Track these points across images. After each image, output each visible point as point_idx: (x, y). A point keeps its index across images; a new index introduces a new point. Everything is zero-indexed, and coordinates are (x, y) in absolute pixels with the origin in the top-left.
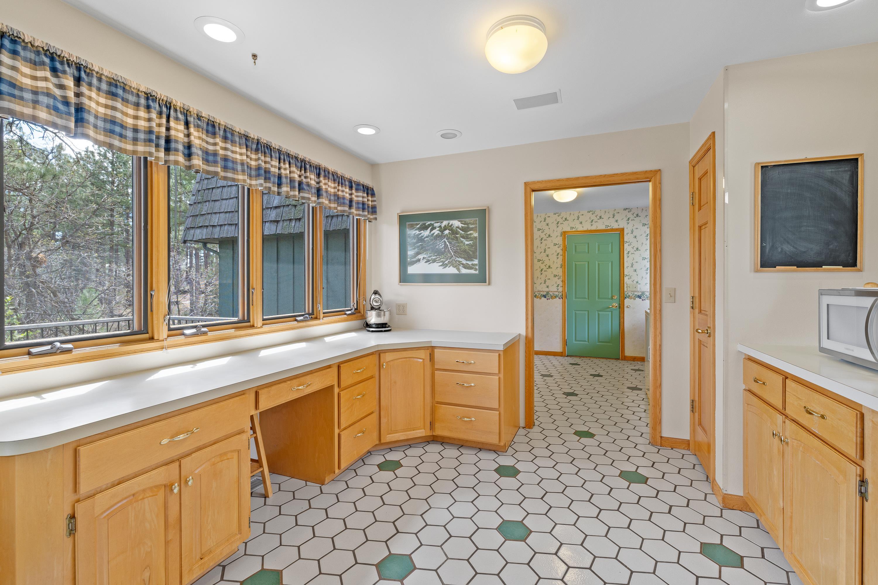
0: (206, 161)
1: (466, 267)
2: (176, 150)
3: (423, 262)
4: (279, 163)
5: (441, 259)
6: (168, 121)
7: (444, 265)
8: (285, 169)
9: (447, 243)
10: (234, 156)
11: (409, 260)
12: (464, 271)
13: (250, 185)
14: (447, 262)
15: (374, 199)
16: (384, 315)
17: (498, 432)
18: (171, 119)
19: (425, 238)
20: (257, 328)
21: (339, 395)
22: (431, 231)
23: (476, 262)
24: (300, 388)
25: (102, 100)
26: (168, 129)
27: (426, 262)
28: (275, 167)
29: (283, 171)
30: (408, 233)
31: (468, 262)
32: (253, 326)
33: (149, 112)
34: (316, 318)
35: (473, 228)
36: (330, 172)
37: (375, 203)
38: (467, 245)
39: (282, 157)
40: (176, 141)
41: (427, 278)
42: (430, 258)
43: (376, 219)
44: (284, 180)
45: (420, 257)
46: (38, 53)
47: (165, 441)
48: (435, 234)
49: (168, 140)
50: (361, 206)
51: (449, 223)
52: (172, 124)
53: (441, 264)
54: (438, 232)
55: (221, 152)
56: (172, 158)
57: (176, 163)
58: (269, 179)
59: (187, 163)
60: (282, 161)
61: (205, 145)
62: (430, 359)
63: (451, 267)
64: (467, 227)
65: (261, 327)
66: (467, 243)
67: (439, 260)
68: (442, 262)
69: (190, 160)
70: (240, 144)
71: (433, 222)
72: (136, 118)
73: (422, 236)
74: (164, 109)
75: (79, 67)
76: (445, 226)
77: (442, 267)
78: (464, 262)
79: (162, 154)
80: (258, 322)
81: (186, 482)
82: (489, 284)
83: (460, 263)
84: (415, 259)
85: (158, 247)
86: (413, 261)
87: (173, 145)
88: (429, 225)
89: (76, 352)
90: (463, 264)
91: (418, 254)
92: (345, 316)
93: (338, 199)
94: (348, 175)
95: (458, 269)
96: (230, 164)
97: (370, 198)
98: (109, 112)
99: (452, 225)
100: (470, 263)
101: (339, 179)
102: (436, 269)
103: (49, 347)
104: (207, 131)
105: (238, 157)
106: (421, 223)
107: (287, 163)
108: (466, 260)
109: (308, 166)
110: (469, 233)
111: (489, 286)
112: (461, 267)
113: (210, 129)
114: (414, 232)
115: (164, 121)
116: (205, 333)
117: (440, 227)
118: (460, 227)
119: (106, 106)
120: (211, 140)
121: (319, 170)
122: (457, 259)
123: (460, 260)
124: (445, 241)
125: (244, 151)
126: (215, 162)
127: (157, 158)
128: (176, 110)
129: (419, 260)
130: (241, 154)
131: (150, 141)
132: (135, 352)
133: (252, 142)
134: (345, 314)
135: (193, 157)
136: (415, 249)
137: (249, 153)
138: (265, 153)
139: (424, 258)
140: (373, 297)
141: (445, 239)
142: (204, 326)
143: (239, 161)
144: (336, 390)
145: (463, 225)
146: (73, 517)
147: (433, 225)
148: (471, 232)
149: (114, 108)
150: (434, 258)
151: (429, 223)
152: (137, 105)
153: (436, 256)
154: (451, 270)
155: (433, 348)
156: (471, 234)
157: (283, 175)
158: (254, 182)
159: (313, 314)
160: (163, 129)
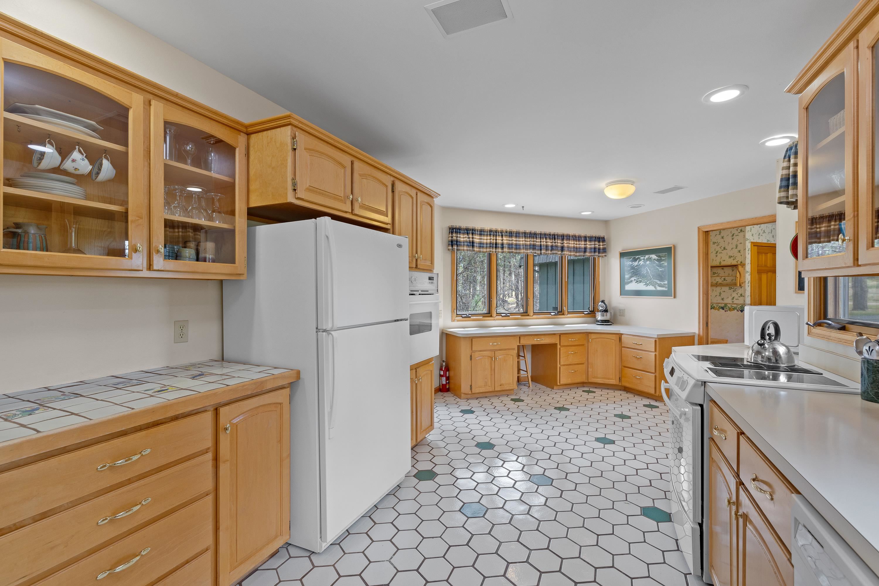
0: (509, 248)
1: (660, 286)
2: (499, 247)
3: (634, 282)
4: (541, 239)
5: (644, 280)
6: (496, 237)
7: (647, 285)
8: (543, 242)
9: (648, 270)
10: (520, 242)
11: (626, 281)
12: (659, 288)
13: (527, 253)
14: (648, 282)
15: (605, 243)
16: (606, 315)
17: (654, 386)
18: (497, 236)
19: (635, 267)
20: (530, 316)
21: (560, 348)
22: (639, 262)
23: (666, 282)
24: (538, 339)
25: (478, 237)
26: (496, 240)
27: (636, 282)
28: (539, 242)
29: (542, 243)
30: (625, 264)
31: (661, 283)
32: (528, 315)
33: (490, 236)
34: (563, 314)
35: (664, 259)
36: (571, 236)
37: (605, 246)
38: (660, 271)
39: (542, 236)
40: (499, 244)
41: (638, 293)
42: (638, 280)
43: (605, 256)
44: (543, 247)
45: (633, 279)
46: (464, 230)
47: (491, 344)
48: (641, 264)
49: (496, 244)
50: (593, 250)
51: (649, 257)
52: (497, 238)
53: (645, 283)
54: (643, 263)
55: (514, 242)
56: (497, 250)
57: (499, 252)
58: (535, 248)
59: (502, 251)
60: (542, 238)
61: (508, 242)
62: (620, 341)
63: (651, 286)
64: (660, 259)
65: (532, 316)
66: (660, 269)
67: (643, 281)
68: (645, 282)
69: (503, 249)
70: (522, 237)
71: (639, 256)
72: (487, 239)
73: (634, 266)
74: (495, 233)
75: (473, 230)
76: (647, 258)
77: (645, 286)
78: (659, 282)
79: (494, 250)
80: (531, 314)
81: (496, 359)
82: (675, 297)
83: (656, 283)
84: (629, 281)
85: (493, 283)
86: (629, 282)
87: (497, 246)
88: (638, 258)
89: (472, 318)
90: (658, 284)
91: (631, 277)
92: (584, 315)
93: (576, 249)
94: (583, 234)
95: (655, 287)
96: (518, 247)
97: (601, 244)
98: (480, 240)
99: (651, 258)
100: (662, 283)
101: (577, 238)
102: (641, 287)
103: (466, 315)
104: (509, 236)
105: (521, 242)
106: (633, 257)
107: (544, 238)
108: (660, 281)
109: (556, 237)
110: (661, 263)
111: (675, 299)
112: (656, 286)
113: (510, 235)
114: (629, 263)
115: (495, 238)
116: (509, 316)
117: (644, 259)
118: (656, 259)
119: (479, 239)
120: (511, 239)
121: (563, 237)
122: (654, 280)
123: (656, 281)
124: (647, 269)
125: (524, 239)
126: (512, 248)
127: (493, 252)
128: (498, 232)
129: (632, 281)
130: (523, 241)
131: (491, 247)
132: (486, 320)
133: (528, 234)
134: (584, 313)
135: (504, 248)
136: (629, 274)
137: (526, 240)
138: (533, 237)
139: (634, 280)
140: (600, 303)
141: (647, 268)
142: (508, 313)
143: (522, 244)
144: (559, 346)
145: (658, 258)
146: (471, 356)
147: (640, 258)
148: (663, 262)
149: (481, 239)
150: (640, 279)
151: (637, 257)
152: (487, 235)
153: (642, 278)
154: (651, 288)
155: (622, 334)
156: (663, 264)
157: (542, 245)
158: (528, 251)
159: (561, 312)
160: (495, 241)
